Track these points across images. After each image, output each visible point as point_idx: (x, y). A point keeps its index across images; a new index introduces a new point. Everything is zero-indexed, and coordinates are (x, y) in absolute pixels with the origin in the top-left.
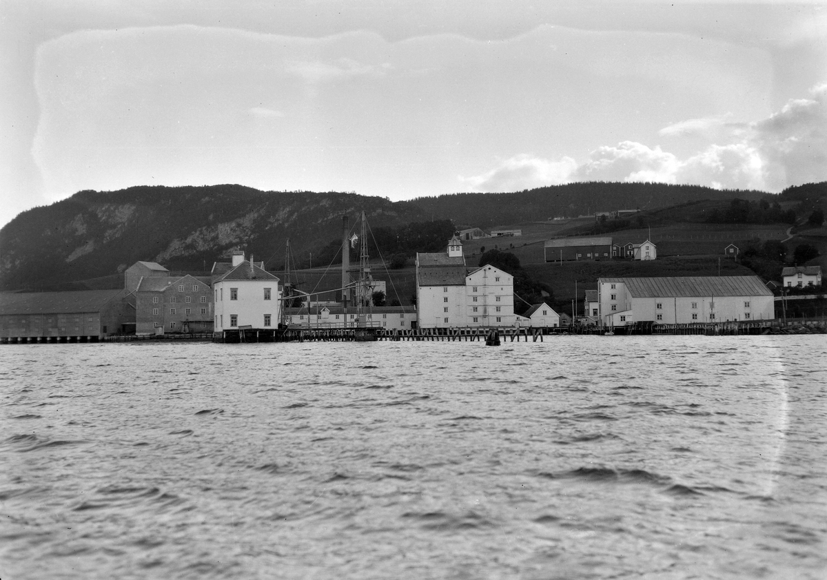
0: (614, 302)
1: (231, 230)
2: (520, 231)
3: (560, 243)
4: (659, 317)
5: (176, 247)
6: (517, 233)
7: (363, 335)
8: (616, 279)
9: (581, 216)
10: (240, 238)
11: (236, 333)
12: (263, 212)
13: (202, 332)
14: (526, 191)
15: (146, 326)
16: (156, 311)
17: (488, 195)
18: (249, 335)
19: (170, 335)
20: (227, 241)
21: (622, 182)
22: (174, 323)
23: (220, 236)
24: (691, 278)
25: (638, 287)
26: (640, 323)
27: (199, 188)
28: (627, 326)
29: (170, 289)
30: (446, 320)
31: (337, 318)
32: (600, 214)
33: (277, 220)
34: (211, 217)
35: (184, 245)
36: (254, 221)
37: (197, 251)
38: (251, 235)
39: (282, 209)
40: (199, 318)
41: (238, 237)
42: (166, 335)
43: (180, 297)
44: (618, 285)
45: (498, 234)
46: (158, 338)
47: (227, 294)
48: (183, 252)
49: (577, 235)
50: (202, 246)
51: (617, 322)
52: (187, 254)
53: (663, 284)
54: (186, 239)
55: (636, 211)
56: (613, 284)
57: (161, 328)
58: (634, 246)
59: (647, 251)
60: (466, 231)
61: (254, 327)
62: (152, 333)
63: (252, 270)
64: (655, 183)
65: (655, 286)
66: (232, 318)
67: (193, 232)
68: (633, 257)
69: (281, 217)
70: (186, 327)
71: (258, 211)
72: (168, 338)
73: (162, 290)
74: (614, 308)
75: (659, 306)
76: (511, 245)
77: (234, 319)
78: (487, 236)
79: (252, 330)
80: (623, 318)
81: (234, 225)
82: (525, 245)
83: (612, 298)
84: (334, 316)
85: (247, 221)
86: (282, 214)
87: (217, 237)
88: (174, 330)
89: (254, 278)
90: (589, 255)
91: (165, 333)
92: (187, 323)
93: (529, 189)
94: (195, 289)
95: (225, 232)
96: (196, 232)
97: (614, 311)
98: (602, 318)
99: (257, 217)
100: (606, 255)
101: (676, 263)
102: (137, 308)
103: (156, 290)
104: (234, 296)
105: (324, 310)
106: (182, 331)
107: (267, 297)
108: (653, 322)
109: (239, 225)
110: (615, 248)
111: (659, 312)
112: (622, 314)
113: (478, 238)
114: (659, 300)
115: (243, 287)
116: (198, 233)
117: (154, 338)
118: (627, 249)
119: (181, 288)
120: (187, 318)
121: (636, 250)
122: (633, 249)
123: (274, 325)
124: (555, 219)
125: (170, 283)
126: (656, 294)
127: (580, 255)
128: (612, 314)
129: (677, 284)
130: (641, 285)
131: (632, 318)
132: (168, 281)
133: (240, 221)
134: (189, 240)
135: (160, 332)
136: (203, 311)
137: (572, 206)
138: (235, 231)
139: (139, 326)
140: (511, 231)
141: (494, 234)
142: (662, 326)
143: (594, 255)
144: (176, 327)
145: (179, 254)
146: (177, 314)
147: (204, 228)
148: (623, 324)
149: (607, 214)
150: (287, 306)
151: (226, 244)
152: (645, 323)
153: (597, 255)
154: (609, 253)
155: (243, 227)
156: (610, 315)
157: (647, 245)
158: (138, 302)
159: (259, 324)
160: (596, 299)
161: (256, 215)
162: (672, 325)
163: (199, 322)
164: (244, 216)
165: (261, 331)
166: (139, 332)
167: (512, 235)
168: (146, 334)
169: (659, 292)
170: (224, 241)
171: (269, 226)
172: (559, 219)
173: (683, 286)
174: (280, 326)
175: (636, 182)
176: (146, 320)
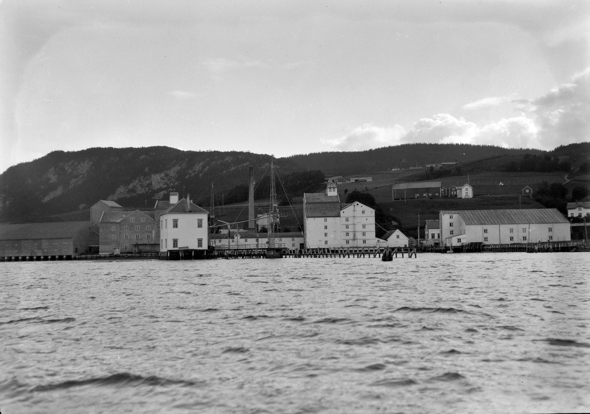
0: (452, 228)
1: (161, 178)
2: (371, 178)
3: (403, 186)
4: (486, 239)
5: (121, 191)
6: (369, 179)
7: (272, 253)
8: (453, 211)
9: (411, 168)
10: (167, 184)
11: (177, 252)
12: (184, 165)
13: (148, 252)
14: (371, 150)
15: (107, 247)
16: (113, 237)
17: (344, 153)
18: (186, 254)
19: (124, 255)
20: (158, 187)
21: (439, 143)
22: (127, 245)
23: (153, 183)
24: (508, 210)
25: (469, 217)
26: (472, 243)
27: (138, 149)
28: (462, 246)
29: (124, 220)
30: (326, 242)
31: (246, 241)
32: (429, 166)
33: (194, 171)
34: (147, 170)
35: (127, 190)
36: (178, 172)
37: (137, 194)
38: (175, 182)
39: (197, 163)
40: (145, 242)
41: (166, 184)
42: (122, 255)
43: (131, 226)
44: (455, 216)
45: (356, 180)
46: (115, 257)
47: (171, 224)
48: (127, 195)
49: (413, 181)
50: (140, 191)
51: (455, 243)
52: (129, 196)
53: (488, 215)
54: (128, 185)
55: (455, 163)
56: (451, 215)
57: (117, 249)
58: (457, 188)
59: (466, 192)
60: (333, 178)
61: (191, 248)
62: (112, 253)
63: (189, 205)
64: (463, 144)
65: (482, 217)
66: (174, 241)
67: (134, 181)
68: (456, 196)
69: (197, 169)
70: (136, 249)
71: (180, 165)
72: (123, 257)
73: (119, 221)
74: (452, 232)
75: (486, 231)
76: (366, 188)
77: (175, 242)
78: (348, 182)
79: (188, 250)
80: (459, 240)
81: (163, 175)
82: (376, 188)
83: (450, 226)
84: (244, 240)
85: (173, 172)
86: (198, 167)
87: (151, 184)
88: (127, 251)
89: (190, 212)
90: (424, 195)
91: (121, 253)
92: (137, 245)
93: (373, 149)
94: (143, 220)
95: (157, 180)
96: (136, 180)
97: (452, 235)
98: (443, 240)
99: (180, 169)
100: (437, 194)
101: (488, 200)
102: (100, 235)
103: (114, 221)
104: (176, 225)
105: (236, 236)
106: (133, 252)
107: (200, 226)
108: (482, 243)
109: (167, 175)
110: (443, 190)
111: (486, 235)
112: (459, 237)
113: (341, 183)
114: (485, 227)
115: (182, 218)
116: (137, 181)
117: (113, 257)
118: (451, 190)
119: (132, 219)
120: (136, 241)
121: (458, 191)
122: (456, 190)
123: (205, 247)
124: (393, 170)
125: (124, 216)
126: (483, 222)
127: (418, 195)
128: (451, 237)
129: (498, 215)
130: (472, 215)
131: (466, 239)
132: (123, 214)
133: (168, 172)
134: (131, 186)
135: (117, 252)
136: (148, 237)
137: (404, 161)
138: (164, 179)
139: (101, 248)
140: (365, 178)
141: (353, 180)
142: (489, 245)
143: (428, 195)
144: (129, 249)
145: (123, 196)
146: (128, 238)
147: (141, 178)
148: (459, 244)
149: (434, 165)
150: (212, 233)
151: (158, 189)
152: (476, 243)
153: (430, 195)
154: (439, 193)
155: (170, 177)
156: (448, 238)
157: (467, 187)
158: (101, 231)
159: (194, 246)
160: (438, 226)
161: (179, 168)
162: (497, 245)
163: (146, 245)
164: (170, 168)
165: (196, 251)
166: (101, 252)
167: (365, 181)
168: (107, 254)
169: (485, 220)
170: (156, 186)
171: (188, 175)
172: (396, 169)
173: (502, 217)
174: (209, 247)
175: (449, 143)
176: (106, 244)
